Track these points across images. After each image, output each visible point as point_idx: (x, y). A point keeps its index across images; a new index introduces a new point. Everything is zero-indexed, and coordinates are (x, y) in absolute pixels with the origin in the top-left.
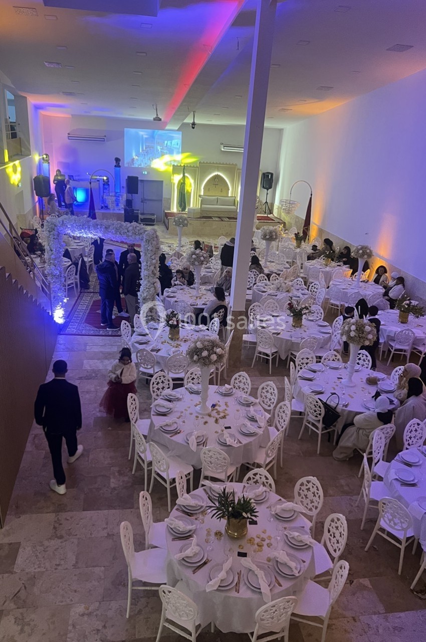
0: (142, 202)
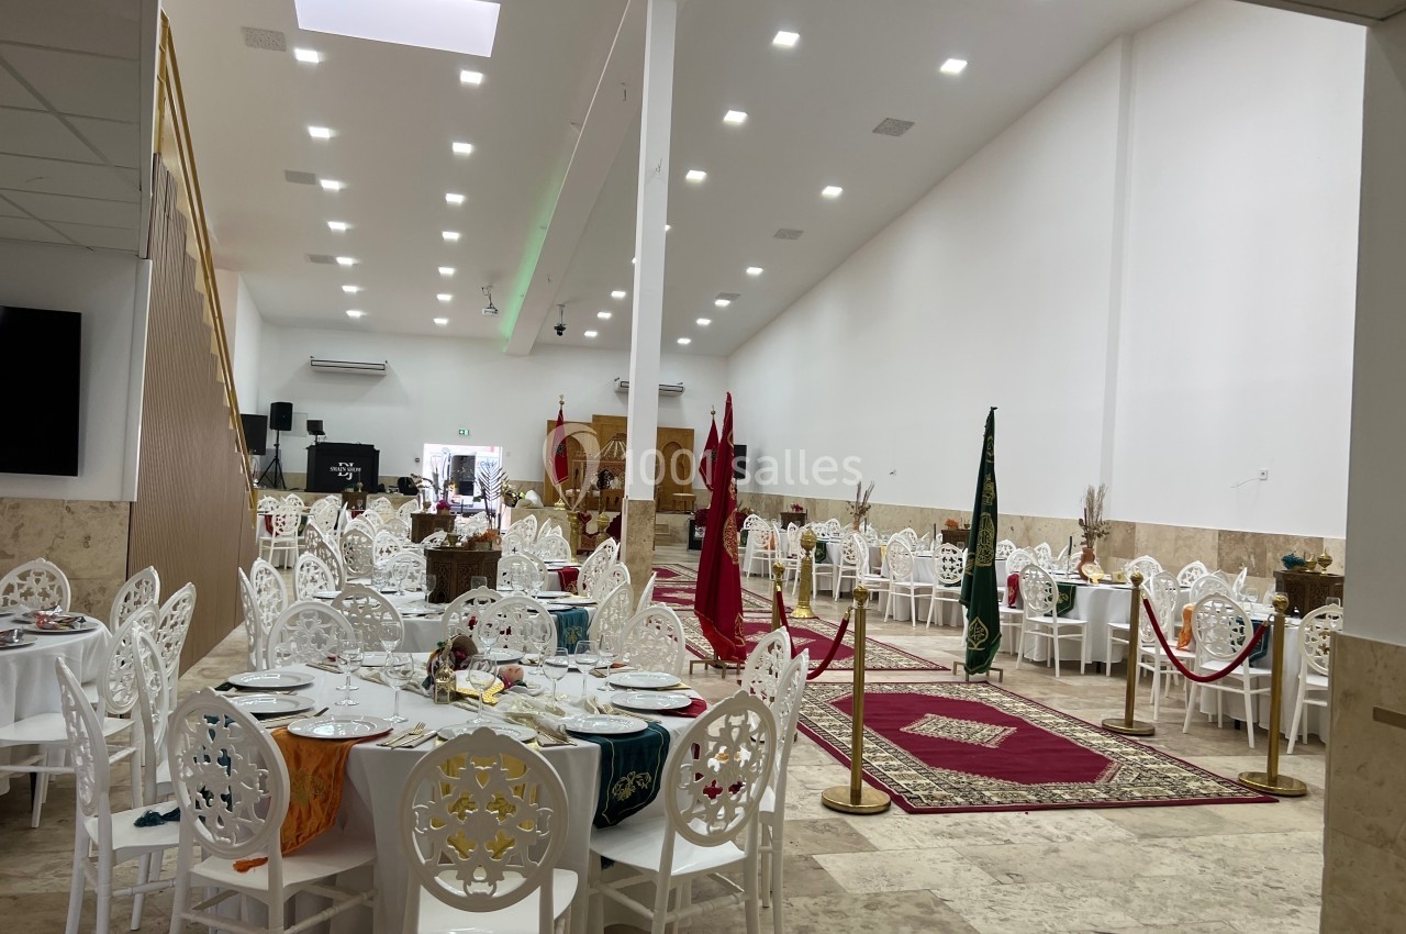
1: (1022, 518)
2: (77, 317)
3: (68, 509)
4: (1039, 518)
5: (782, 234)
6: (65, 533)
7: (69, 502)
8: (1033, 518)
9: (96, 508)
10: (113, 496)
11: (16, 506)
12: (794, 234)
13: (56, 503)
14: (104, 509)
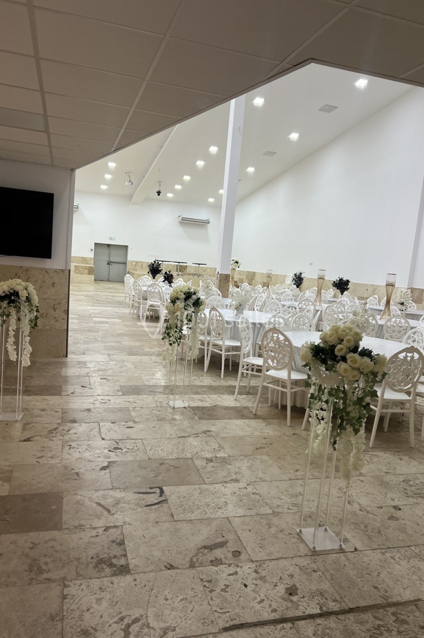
0: (108, 264)
1: (372, 285)
2: (52, 195)
3: (46, 272)
4: (380, 286)
5: (266, 154)
6: (45, 281)
7: (47, 269)
8: (377, 285)
9: (57, 272)
10: (63, 268)
11: (27, 270)
12: (272, 154)
13: (42, 269)
14: (60, 272)
